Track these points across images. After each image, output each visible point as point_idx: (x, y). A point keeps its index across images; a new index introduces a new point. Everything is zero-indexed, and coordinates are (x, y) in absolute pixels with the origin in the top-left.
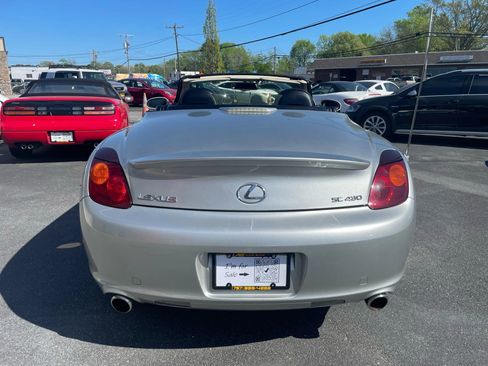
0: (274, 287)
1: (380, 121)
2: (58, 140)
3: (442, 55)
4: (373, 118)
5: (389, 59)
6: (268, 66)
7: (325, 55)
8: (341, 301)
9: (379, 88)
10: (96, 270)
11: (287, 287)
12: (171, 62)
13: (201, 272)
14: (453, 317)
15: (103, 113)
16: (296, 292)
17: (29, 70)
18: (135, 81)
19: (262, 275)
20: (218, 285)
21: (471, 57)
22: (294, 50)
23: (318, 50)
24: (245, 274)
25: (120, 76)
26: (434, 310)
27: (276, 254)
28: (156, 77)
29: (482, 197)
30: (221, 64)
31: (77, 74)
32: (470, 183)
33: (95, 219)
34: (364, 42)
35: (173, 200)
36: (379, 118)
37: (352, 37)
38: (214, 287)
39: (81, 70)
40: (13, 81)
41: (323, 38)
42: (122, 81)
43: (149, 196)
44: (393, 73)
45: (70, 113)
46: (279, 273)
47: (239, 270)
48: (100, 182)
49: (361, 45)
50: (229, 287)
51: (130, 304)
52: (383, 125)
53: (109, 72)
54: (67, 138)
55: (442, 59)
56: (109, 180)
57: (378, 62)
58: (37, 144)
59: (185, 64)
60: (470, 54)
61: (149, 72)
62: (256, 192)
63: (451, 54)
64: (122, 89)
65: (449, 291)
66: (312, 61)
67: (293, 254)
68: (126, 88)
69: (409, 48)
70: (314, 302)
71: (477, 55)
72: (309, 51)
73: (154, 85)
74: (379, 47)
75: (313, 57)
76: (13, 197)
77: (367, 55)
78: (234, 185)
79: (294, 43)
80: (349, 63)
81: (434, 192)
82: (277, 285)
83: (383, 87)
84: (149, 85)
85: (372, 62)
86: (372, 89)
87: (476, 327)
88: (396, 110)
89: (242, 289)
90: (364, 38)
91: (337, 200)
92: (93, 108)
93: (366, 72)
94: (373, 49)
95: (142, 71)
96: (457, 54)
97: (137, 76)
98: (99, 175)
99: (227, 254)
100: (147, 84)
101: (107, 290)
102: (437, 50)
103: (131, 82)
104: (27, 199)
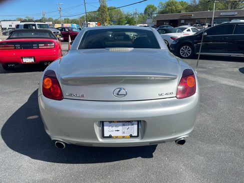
0: (131, 136)
1: (188, 48)
2: (26, 62)
3: (222, 12)
4: (185, 47)
5: (194, 14)
6: (132, 19)
7: (162, 13)
8: (164, 142)
9: (189, 30)
10: (48, 129)
11: (138, 136)
12: (83, 17)
13: (97, 130)
14: (218, 148)
15: (48, 47)
16: (142, 138)
17: (10, 23)
18: (64, 28)
19: (126, 131)
20: (105, 136)
21: (236, 13)
22: (146, 10)
23: (158, 10)
24: (118, 131)
25: (57, 26)
26: (209, 144)
27: (132, 121)
28: (75, 25)
29: (237, 87)
30: (108, 18)
31: (34, 25)
32: (231, 80)
33: (46, 106)
34: (182, 5)
35: (83, 96)
36: (188, 47)
37: (176, 3)
38: (103, 137)
39: (37, 23)
40: (2, 29)
41: (161, 3)
42: (58, 29)
43: (71, 94)
44: (197, 22)
45: (32, 47)
46: (134, 129)
47: (115, 128)
48: (48, 87)
49: (180, 7)
50: (110, 137)
51: (64, 145)
52: (190, 50)
53: (51, 23)
54: (31, 60)
55: (221, 14)
56: (52, 86)
57: (189, 16)
58: (16, 63)
59: (90, 18)
60: (236, 11)
61: (71, 23)
62: (123, 92)
63: (226, 12)
64: (58, 32)
65: (217, 135)
66: (155, 15)
67: (141, 121)
68: (60, 32)
69: (205, 8)
70: (150, 143)
71: (239, 12)
72: (153, 11)
73: (74, 30)
74: (190, 8)
75: (156, 14)
76: (6, 91)
77: (183, 12)
78: (112, 89)
79: (146, 6)
80: (174, 16)
81: (213, 85)
82: (133, 135)
83: (191, 30)
84: (72, 30)
85: (186, 16)
86: (185, 31)
87: (228, 152)
88: (196, 43)
89: (117, 137)
90: (182, 3)
91: (161, 95)
92: (43, 45)
93: (183, 21)
94: (186, 9)
95: (68, 23)
96: (229, 12)
97: (65, 25)
98: (47, 84)
99: (109, 122)
100: (70, 29)
101: (53, 139)
102: (219, 9)
103: (62, 29)
104: (12, 92)
